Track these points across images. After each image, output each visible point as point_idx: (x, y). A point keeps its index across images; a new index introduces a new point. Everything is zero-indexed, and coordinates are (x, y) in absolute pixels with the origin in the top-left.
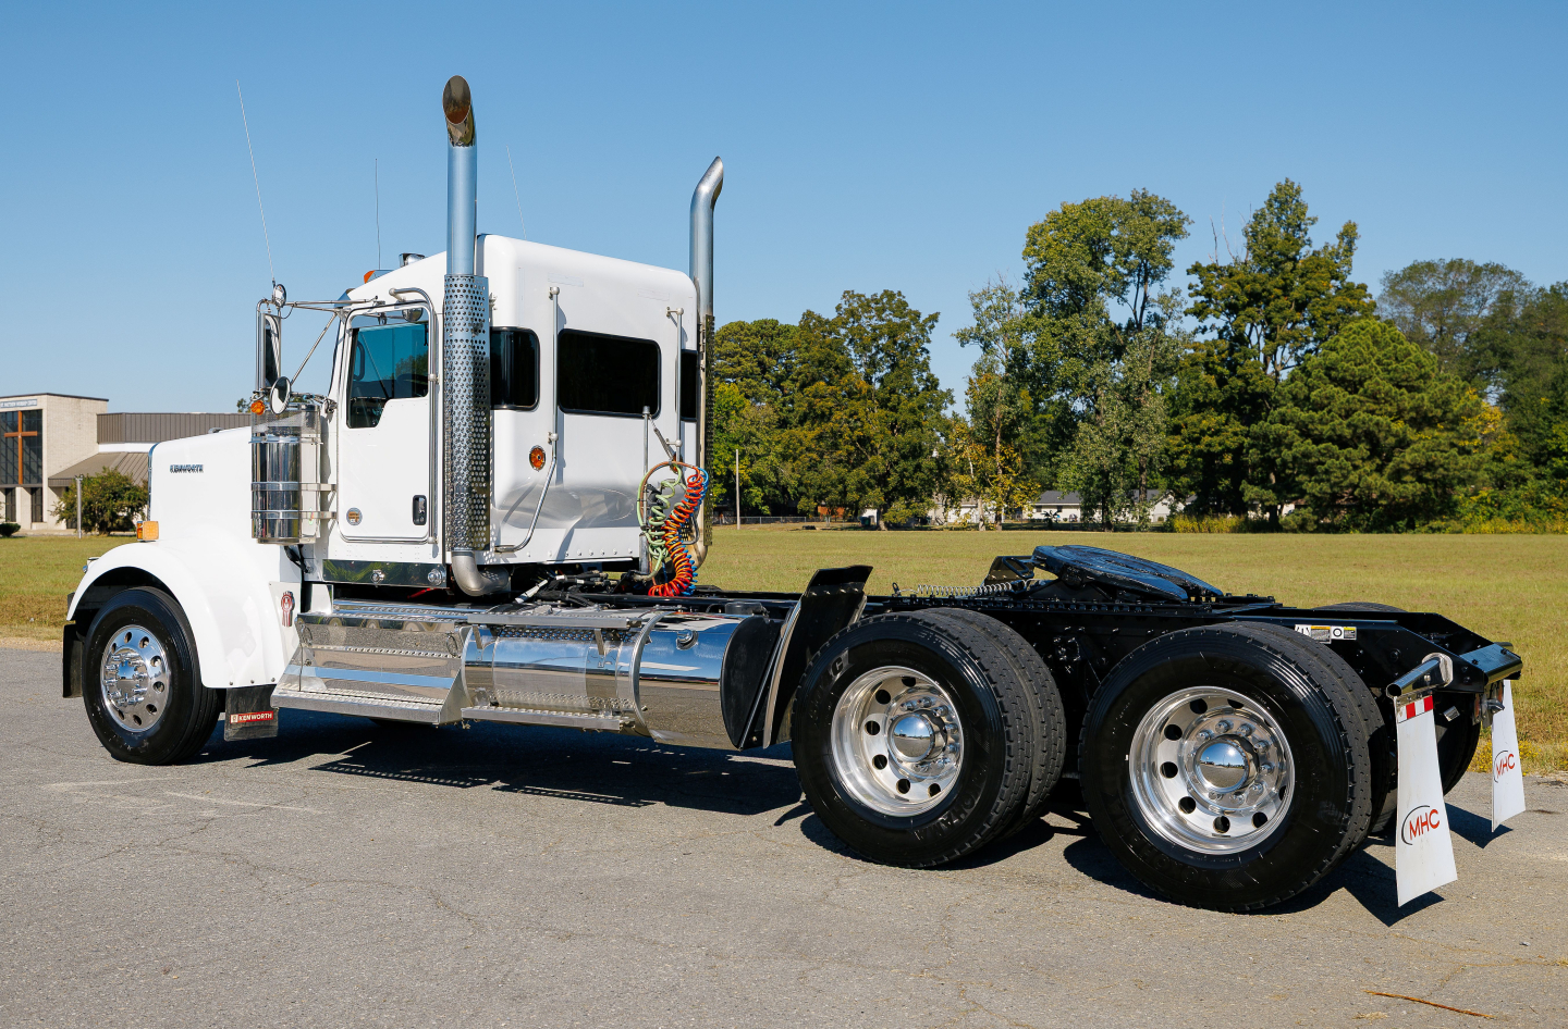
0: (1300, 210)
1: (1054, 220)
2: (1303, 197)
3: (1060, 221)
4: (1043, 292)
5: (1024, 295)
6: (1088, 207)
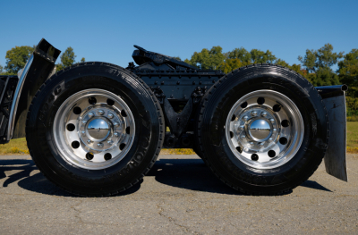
0: (73, 54)
1: (14, 50)
2: (74, 51)
3: (16, 50)
4: (11, 67)
5: (6, 68)
6: (22, 48)
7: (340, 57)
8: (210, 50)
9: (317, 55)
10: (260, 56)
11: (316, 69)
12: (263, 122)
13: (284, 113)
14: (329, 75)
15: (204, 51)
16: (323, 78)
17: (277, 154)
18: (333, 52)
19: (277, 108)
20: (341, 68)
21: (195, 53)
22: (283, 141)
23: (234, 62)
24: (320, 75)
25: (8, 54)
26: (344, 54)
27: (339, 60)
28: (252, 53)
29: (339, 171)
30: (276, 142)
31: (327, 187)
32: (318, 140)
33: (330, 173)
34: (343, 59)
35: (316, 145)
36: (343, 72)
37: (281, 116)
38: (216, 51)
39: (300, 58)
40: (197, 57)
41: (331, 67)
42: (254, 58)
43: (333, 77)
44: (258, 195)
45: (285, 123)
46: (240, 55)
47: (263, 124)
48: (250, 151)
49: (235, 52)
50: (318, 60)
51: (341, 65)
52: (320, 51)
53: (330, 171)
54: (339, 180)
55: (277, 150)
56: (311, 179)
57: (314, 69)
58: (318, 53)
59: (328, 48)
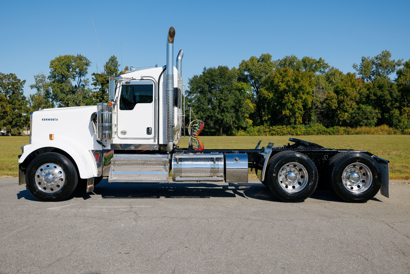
0: (116, 63)
1: (57, 59)
2: (117, 59)
3: (59, 60)
4: (54, 77)
5: (49, 77)
6: (66, 57)
7: (399, 65)
8: (258, 57)
9: (373, 63)
10: (312, 65)
11: (373, 77)
12: (356, 174)
13: (364, 170)
14: (386, 84)
15: (252, 59)
16: (380, 87)
17: (361, 187)
18: (391, 59)
19: (361, 168)
20: (399, 77)
21: (243, 62)
22: (363, 181)
23: (285, 71)
24: (376, 84)
25: (52, 63)
26: (404, 62)
27: (398, 68)
28: (304, 61)
29: (386, 194)
30: (361, 182)
31: (381, 201)
32: (378, 182)
33: (382, 194)
34: (402, 67)
35: (377, 184)
36: (402, 81)
37: (363, 171)
38: (265, 59)
39: (355, 67)
40: (245, 66)
41: (389, 76)
42: (305, 66)
43: (391, 87)
44: (354, 203)
45: (364, 174)
46: (291, 63)
47: (356, 175)
48: (349, 185)
49: (285, 60)
50: (374, 68)
51: (400, 73)
52: (377, 58)
53: (382, 193)
54: (385, 197)
55: (361, 185)
56: (375, 197)
57: (370, 77)
58: (375, 61)
59: (386, 55)
